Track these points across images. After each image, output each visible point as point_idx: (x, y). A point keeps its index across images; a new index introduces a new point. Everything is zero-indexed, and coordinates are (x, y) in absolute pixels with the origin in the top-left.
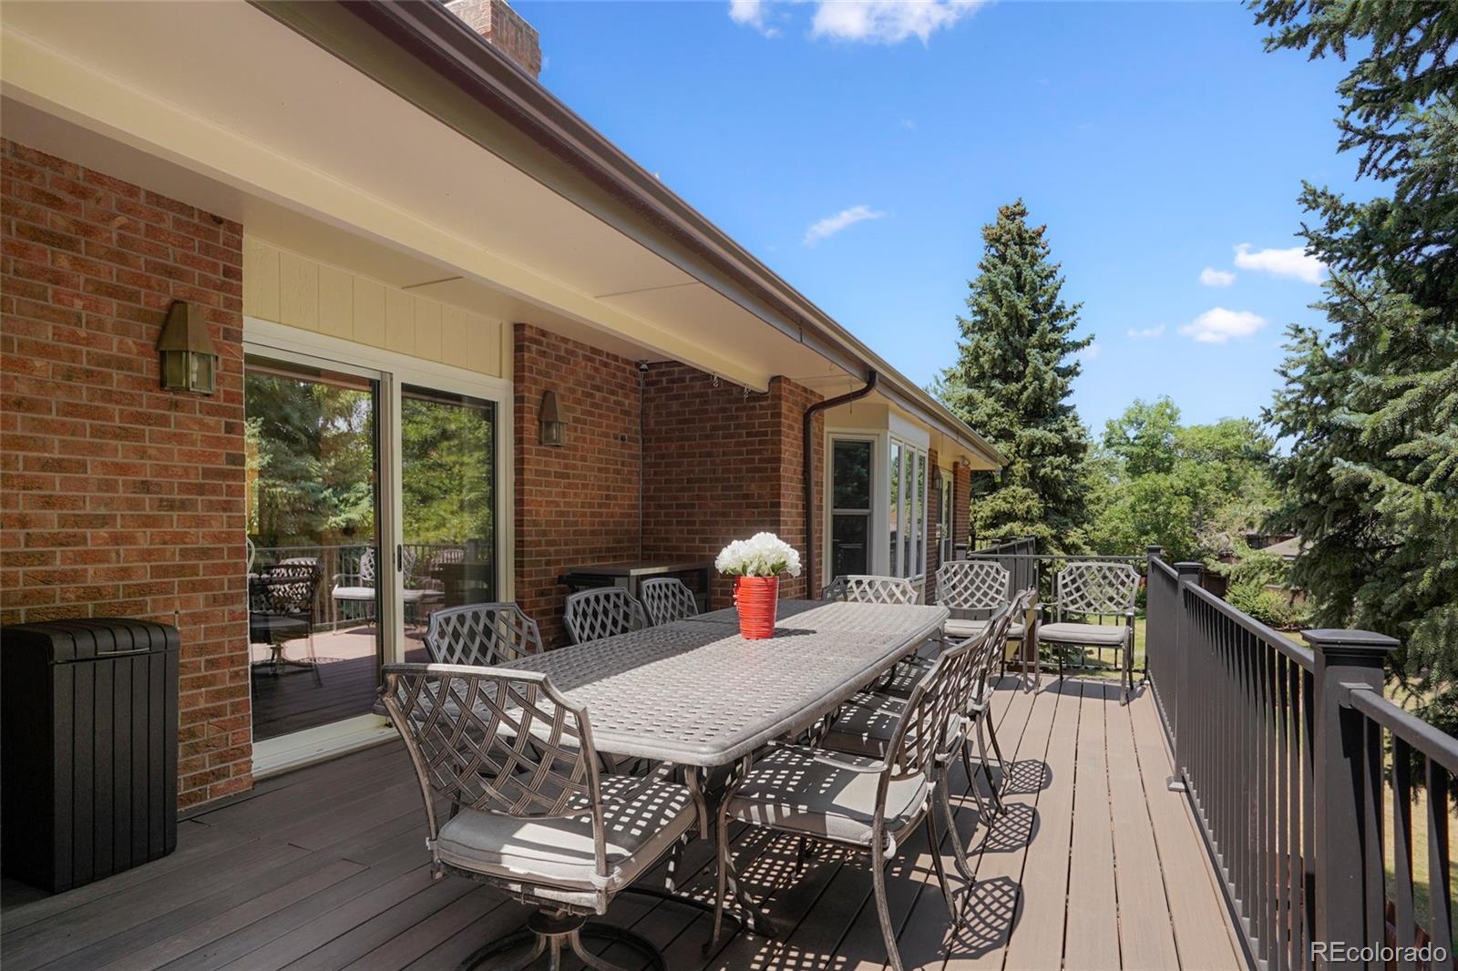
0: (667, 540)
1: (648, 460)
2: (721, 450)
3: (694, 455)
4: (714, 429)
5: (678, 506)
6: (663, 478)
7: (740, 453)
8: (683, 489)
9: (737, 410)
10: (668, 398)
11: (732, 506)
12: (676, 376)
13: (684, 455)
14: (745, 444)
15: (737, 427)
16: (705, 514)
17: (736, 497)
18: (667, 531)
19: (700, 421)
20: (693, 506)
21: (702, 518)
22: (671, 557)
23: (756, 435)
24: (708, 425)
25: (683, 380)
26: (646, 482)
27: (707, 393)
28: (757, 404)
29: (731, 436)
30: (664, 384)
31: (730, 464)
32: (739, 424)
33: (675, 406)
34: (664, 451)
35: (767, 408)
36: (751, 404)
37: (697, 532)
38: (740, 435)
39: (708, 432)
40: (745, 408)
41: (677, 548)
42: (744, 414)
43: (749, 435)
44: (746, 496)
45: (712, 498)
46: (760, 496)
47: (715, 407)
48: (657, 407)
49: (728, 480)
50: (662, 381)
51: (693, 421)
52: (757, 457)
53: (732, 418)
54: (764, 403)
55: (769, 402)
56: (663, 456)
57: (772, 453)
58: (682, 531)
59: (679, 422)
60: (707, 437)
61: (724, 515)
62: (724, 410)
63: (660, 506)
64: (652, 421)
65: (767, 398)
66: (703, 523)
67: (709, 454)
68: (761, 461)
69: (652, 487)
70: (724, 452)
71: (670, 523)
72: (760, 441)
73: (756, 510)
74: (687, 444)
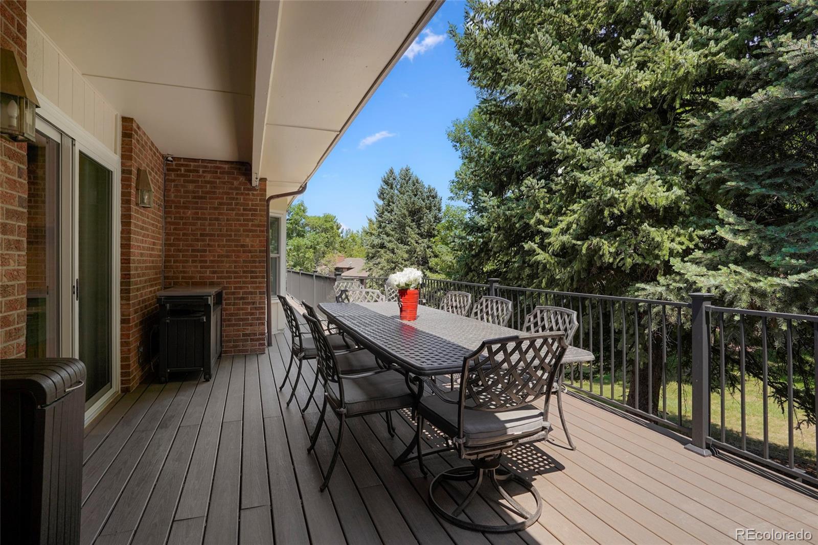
0: (184, 272)
1: (169, 220)
2: (225, 217)
3: (205, 219)
4: (221, 204)
5: (193, 251)
6: (181, 232)
7: (239, 220)
8: (198, 240)
9: (237, 194)
10: (185, 181)
11: (234, 251)
12: (192, 168)
13: (198, 219)
14: (242, 215)
15: (237, 204)
16: (214, 256)
17: (236, 246)
18: (183, 267)
19: (210, 198)
20: (205, 251)
21: (211, 258)
22: (187, 283)
23: (250, 210)
24: (216, 201)
25: (198, 172)
26: (167, 234)
27: (216, 182)
28: (250, 193)
29: (233, 210)
30: (183, 172)
31: (231, 226)
32: (238, 203)
33: (191, 187)
34: (182, 215)
35: (257, 195)
36: (247, 192)
37: (208, 267)
38: (239, 210)
39: (216, 206)
40: (242, 194)
41: (191, 278)
42: (242, 197)
43: (244, 210)
44: (243, 246)
45: (219, 246)
46: (252, 246)
47: (221, 191)
48: (176, 186)
49: (231, 236)
50: (181, 170)
51: (205, 198)
52: (250, 223)
53: (233, 199)
54: (255, 192)
55: (258, 192)
56: (181, 218)
57: (260, 221)
58: (196, 267)
59: (194, 197)
60: (215, 209)
61: (227, 256)
62: (228, 194)
63: (179, 251)
64: (173, 195)
65: (257, 190)
66: (212, 261)
67: (217, 219)
68: (252, 225)
69: (172, 238)
70: (227, 219)
71: (187, 261)
72: (252, 214)
73: (250, 254)
74: (200, 211)
